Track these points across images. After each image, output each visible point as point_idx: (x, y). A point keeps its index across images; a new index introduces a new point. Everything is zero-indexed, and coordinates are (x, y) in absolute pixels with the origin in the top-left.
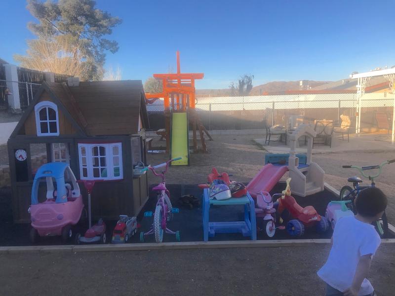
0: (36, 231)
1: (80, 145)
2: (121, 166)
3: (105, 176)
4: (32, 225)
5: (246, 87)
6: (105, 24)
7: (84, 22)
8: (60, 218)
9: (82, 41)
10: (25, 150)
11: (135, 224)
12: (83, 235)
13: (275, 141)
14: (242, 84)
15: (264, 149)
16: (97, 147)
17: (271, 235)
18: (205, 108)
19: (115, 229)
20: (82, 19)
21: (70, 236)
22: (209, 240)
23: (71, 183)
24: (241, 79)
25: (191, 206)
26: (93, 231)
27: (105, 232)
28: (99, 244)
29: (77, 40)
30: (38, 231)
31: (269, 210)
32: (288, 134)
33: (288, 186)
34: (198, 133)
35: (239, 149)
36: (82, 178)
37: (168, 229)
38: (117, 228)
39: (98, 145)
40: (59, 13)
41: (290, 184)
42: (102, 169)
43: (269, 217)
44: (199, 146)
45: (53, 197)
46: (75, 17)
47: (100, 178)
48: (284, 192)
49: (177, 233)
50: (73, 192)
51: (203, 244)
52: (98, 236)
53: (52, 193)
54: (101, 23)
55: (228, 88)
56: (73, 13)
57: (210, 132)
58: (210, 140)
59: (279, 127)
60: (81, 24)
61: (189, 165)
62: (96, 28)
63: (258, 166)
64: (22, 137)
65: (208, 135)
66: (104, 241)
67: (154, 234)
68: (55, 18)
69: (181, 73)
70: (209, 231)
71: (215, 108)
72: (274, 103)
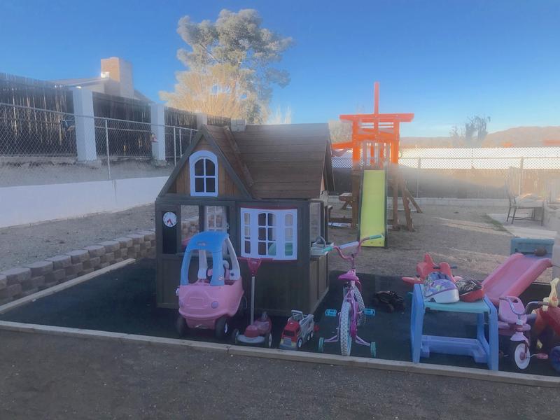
0: (184, 320)
1: (243, 210)
2: (294, 242)
3: (274, 253)
4: (180, 311)
5: (476, 134)
6: (274, 48)
7: (247, 47)
8: (214, 307)
9: (244, 71)
10: (175, 213)
11: (312, 325)
12: (242, 333)
13: (523, 219)
14: (470, 129)
15: (505, 230)
16: (265, 214)
17: (523, 365)
18: (413, 164)
19: (285, 328)
20: (244, 43)
21: (226, 331)
22: (421, 362)
23: (229, 260)
24: (469, 122)
25: (392, 308)
26: (256, 329)
27: (271, 332)
28: (264, 347)
29: (237, 70)
30: (187, 320)
31: (520, 326)
32: (547, 209)
33: (553, 291)
34: (400, 201)
35: (463, 228)
36: (244, 254)
37: (359, 338)
38: (287, 328)
39: (267, 212)
40: (216, 36)
41: (556, 288)
42: (270, 244)
43: (519, 337)
44: (401, 220)
45: (205, 277)
46: (235, 41)
47: (267, 256)
48: (546, 300)
49: (373, 346)
50: (231, 272)
51: (412, 365)
52: (261, 335)
53: (205, 271)
54: (268, 47)
55: (448, 135)
56: (233, 36)
57: (417, 201)
58: (418, 212)
59: (531, 198)
60: (243, 48)
61: (386, 247)
62: (261, 53)
63: (496, 255)
64: (173, 196)
65: (415, 204)
66: (270, 343)
67: (339, 342)
68: (211, 43)
69: (380, 113)
70: (422, 347)
71: (426, 165)
72: (522, 159)
